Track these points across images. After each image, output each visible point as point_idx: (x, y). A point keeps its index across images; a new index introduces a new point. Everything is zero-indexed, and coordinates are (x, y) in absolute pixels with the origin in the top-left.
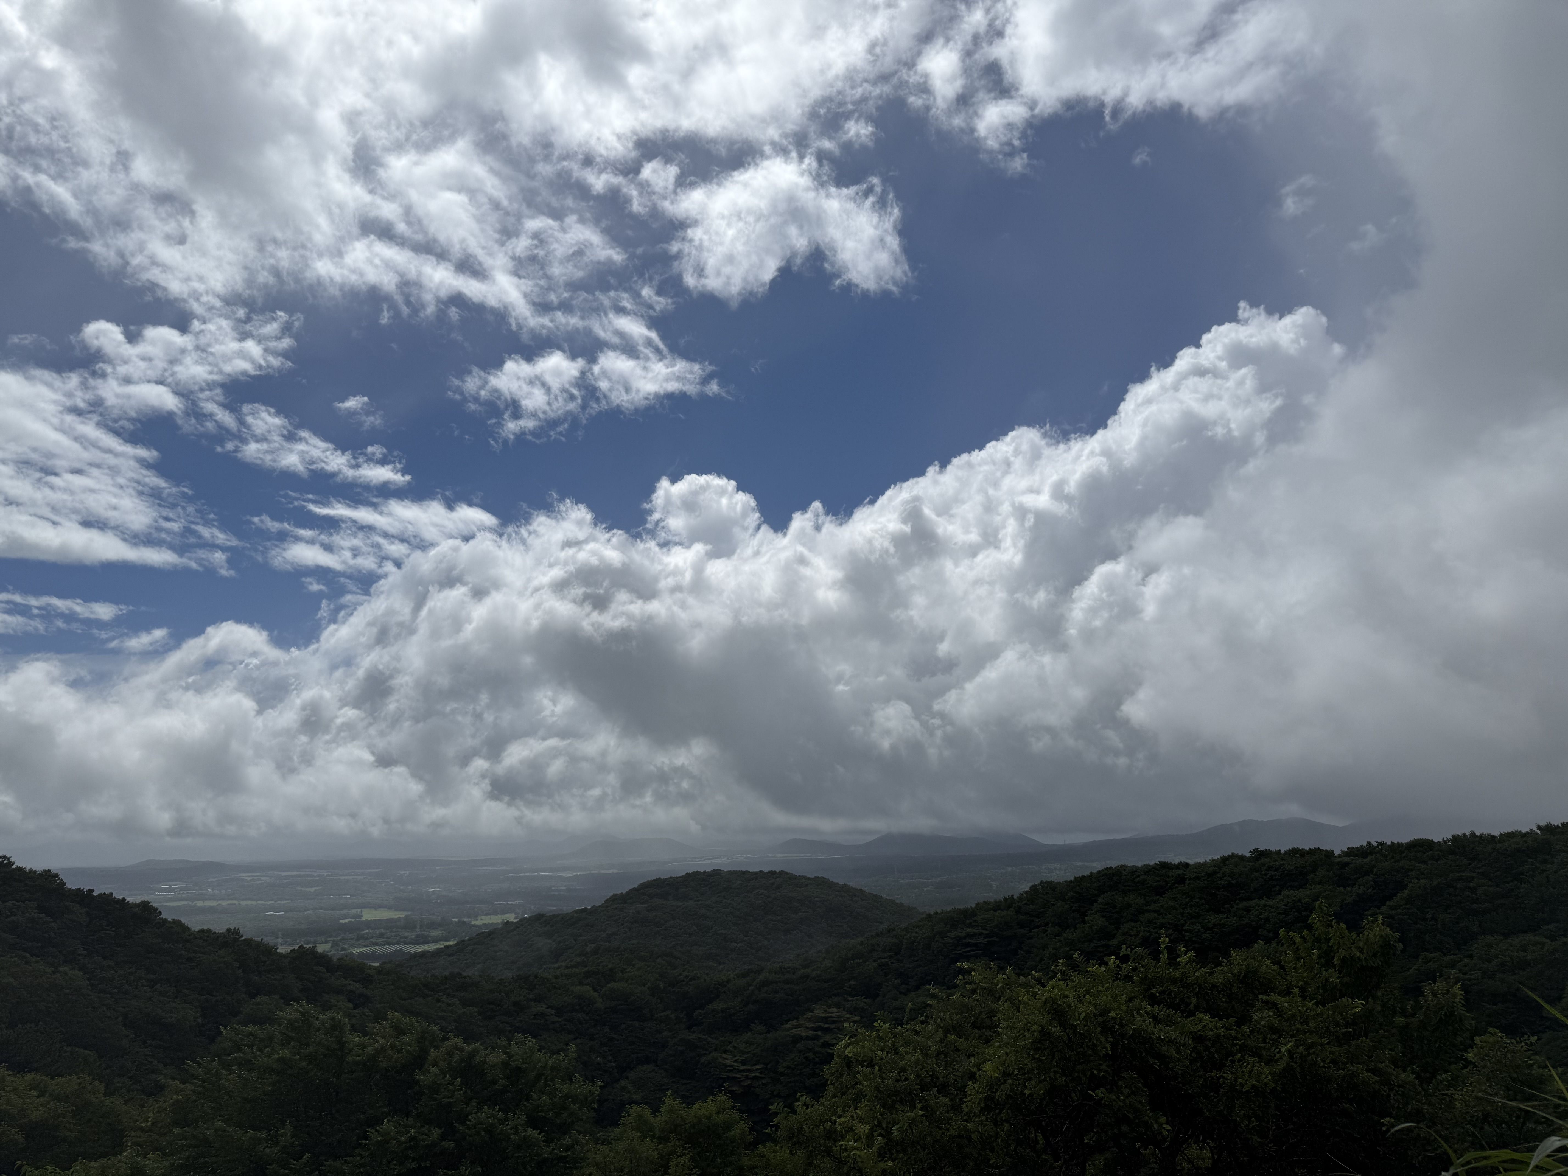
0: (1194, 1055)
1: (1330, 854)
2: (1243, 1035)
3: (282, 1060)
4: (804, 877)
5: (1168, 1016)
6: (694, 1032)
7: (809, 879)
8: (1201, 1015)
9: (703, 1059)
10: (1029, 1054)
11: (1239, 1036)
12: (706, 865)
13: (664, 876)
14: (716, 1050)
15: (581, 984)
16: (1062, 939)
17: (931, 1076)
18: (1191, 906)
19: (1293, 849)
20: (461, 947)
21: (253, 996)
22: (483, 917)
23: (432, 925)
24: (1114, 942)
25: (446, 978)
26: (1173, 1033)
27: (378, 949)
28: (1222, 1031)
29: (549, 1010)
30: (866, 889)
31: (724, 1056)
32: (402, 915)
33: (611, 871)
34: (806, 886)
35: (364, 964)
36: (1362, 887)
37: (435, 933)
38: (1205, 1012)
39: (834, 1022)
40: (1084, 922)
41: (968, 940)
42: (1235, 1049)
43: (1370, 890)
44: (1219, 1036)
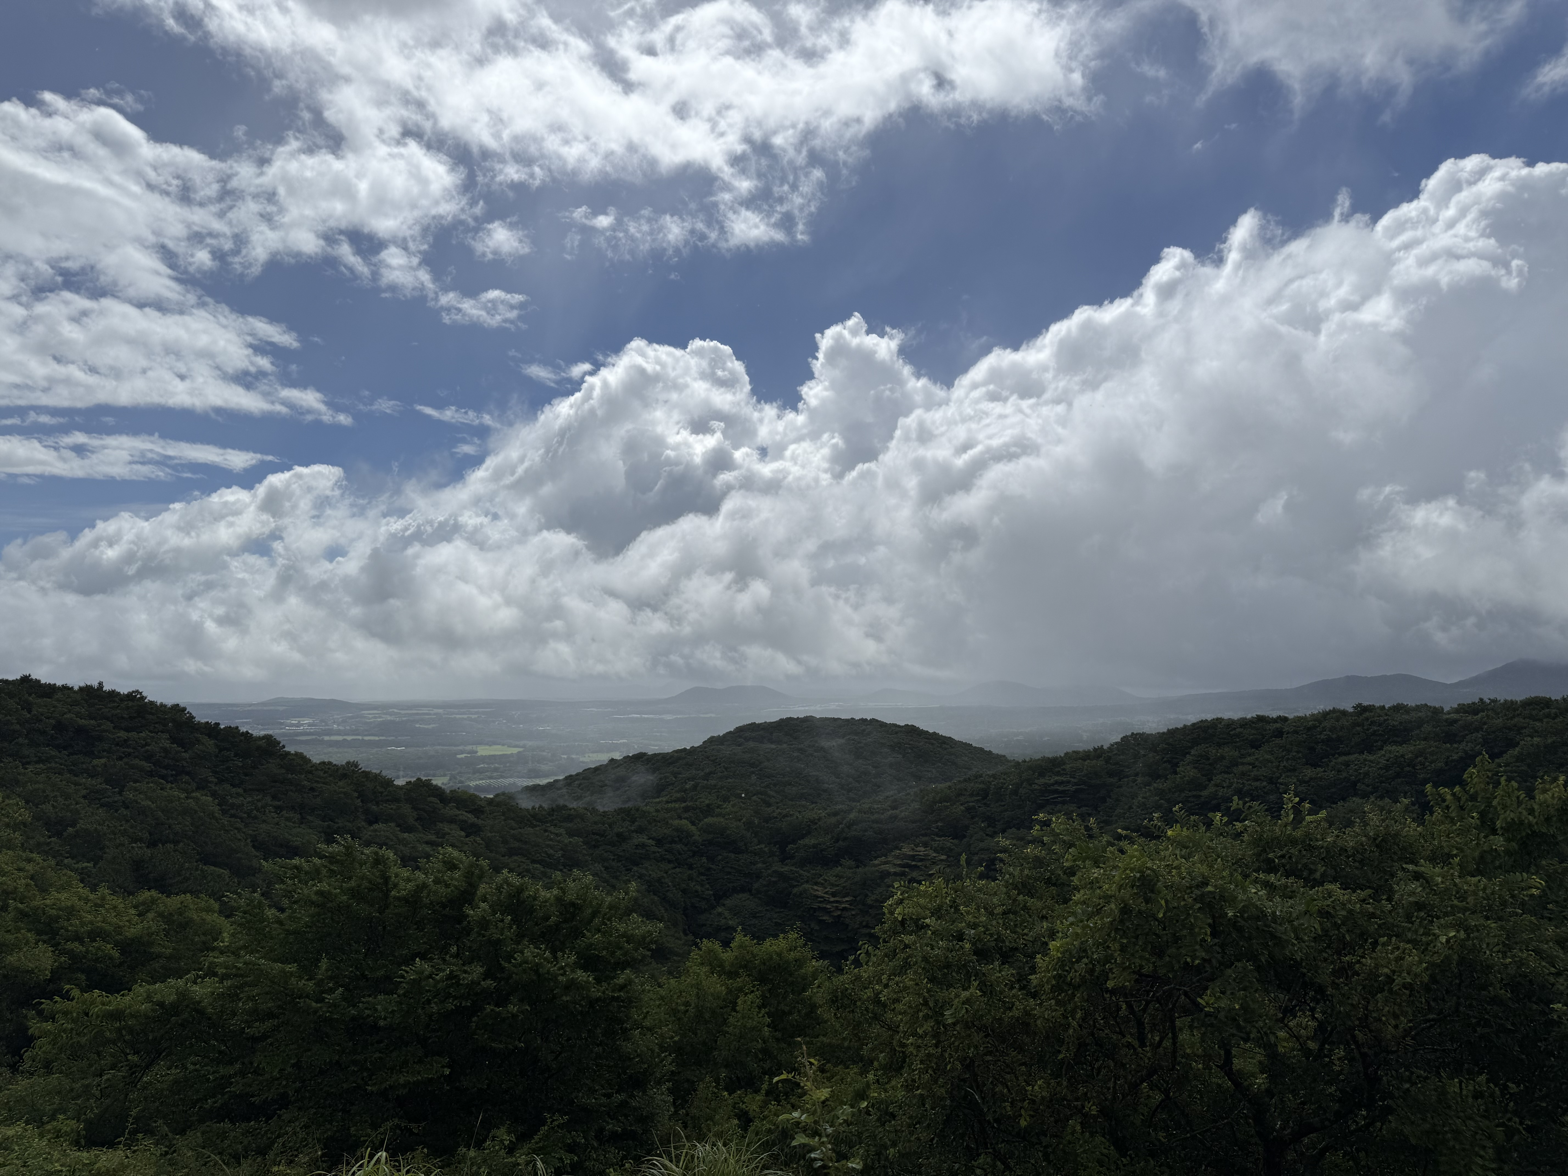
1: (1437, 711)
2: (1384, 912)
4: (895, 725)
5: (1286, 886)
6: (787, 865)
7: (899, 726)
8: (1330, 886)
9: (795, 890)
11: (1379, 913)
12: (799, 710)
13: (759, 721)
14: (807, 882)
15: (680, 818)
16: (1152, 788)
18: (1288, 759)
19: (1398, 704)
20: (569, 781)
21: (371, 823)
22: (591, 755)
23: (543, 761)
25: (553, 809)
27: (491, 782)
29: (650, 841)
30: (955, 738)
31: (815, 887)
32: (515, 751)
33: (708, 715)
34: (896, 733)
35: (479, 796)
37: (544, 768)
38: (1335, 883)
39: (921, 860)
40: (1176, 773)
41: (1056, 787)
44: (1352, 912)
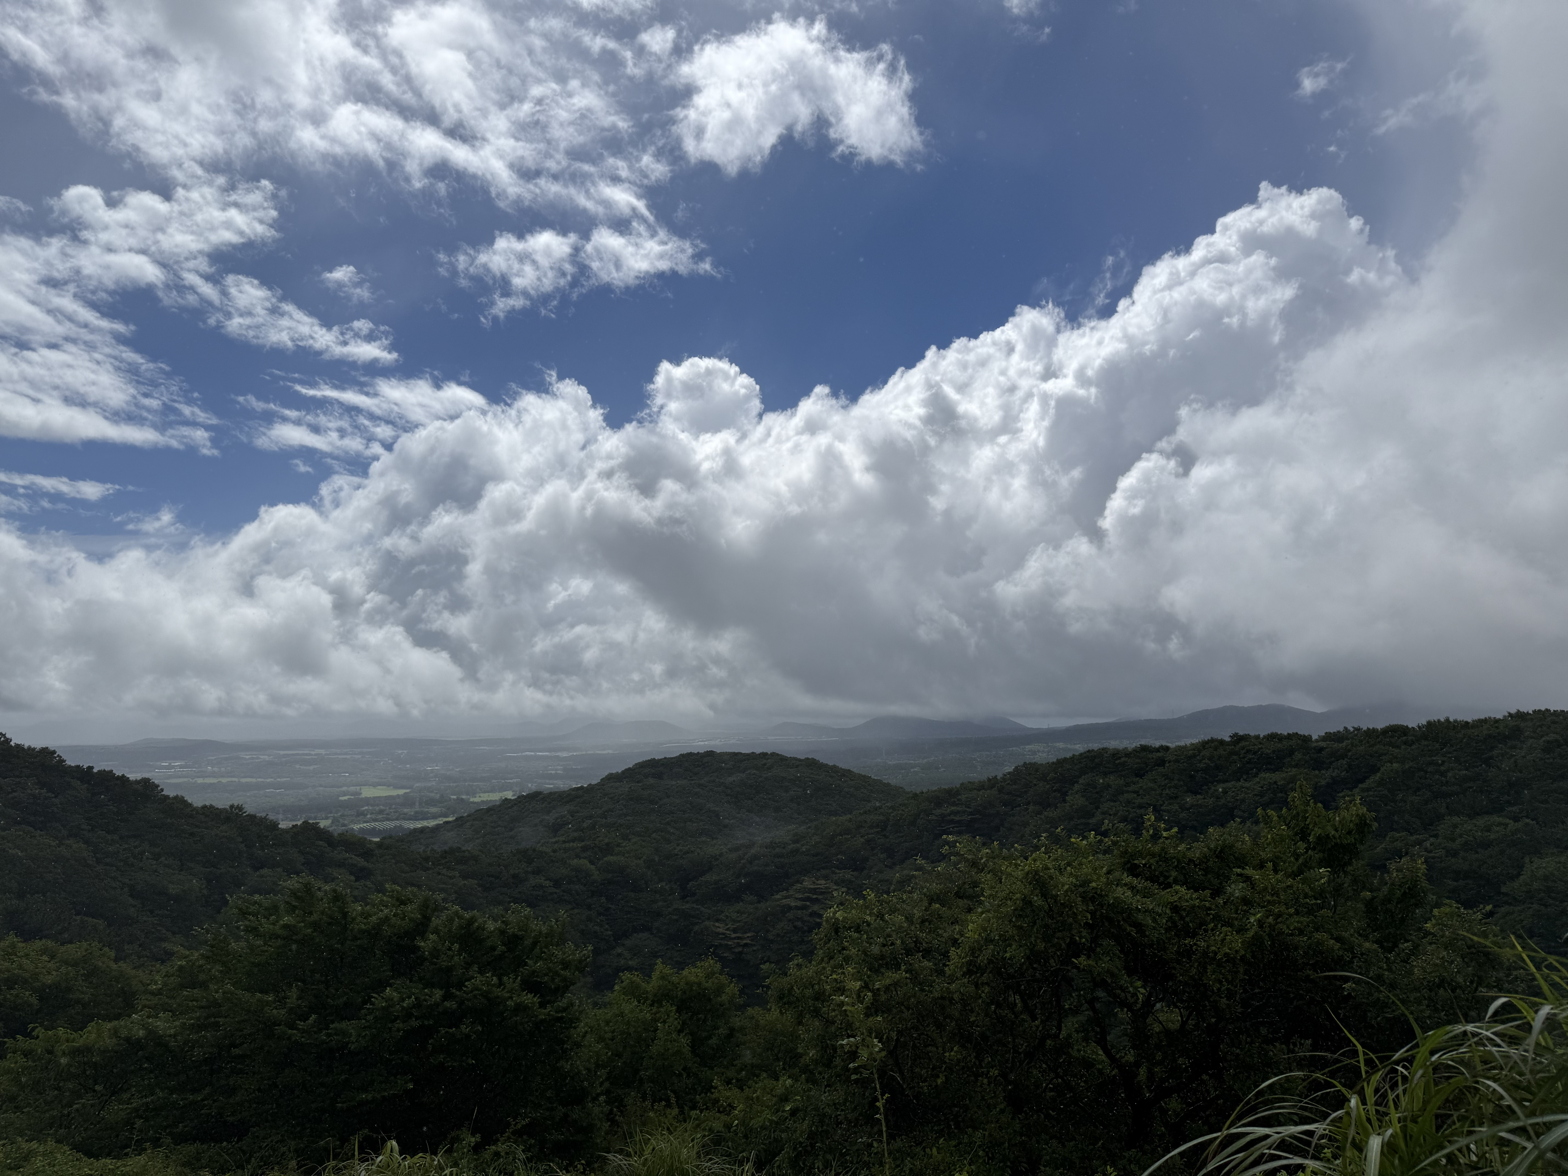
0: (1169, 924)
1: (1306, 739)
2: (1217, 906)
3: (286, 926)
4: (795, 759)
5: (1146, 888)
6: (687, 902)
7: (800, 760)
8: (1178, 887)
9: (696, 928)
10: (1011, 921)
11: (1213, 907)
12: (699, 745)
13: (658, 757)
14: (708, 919)
15: (578, 856)
16: (1043, 817)
17: (915, 942)
18: (1170, 788)
19: (1272, 734)
20: (460, 822)
21: (256, 869)
22: (482, 795)
23: (432, 802)
24: (1093, 821)
25: (445, 852)
26: (1150, 904)
27: (377, 825)
28: (1197, 902)
29: (548, 882)
30: (855, 770)
31: (717, 924)
32: (401, 792)
33: (606, 752)
34: (797, 766)
35: (366, 839)
36: (1336, 770)
37: (433, 810)
38: (1182, 886)
39: (822, 893)
40: (1065, 801)
41: (952, 817)
42: (1208, 919)
43: (1343, 774)
44: (1193, 907)
